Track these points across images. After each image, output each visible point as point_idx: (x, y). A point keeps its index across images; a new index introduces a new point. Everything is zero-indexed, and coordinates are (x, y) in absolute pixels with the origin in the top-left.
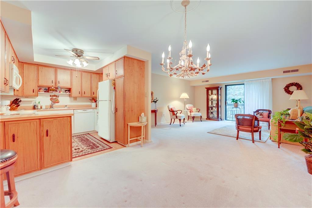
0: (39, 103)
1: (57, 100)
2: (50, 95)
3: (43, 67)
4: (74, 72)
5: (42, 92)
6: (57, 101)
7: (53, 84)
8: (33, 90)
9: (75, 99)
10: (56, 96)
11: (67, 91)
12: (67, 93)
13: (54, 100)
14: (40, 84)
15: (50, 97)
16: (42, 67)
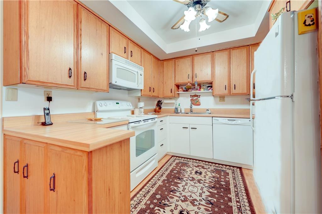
0: (179, 105)
1: (197, 101)
2: (191, 95)
3: (180, 60)
4: (216, 54)
5: (181, 92)
6: (198, 103)
7: (190, 80)
8: (171, 89)
9: (222, 99)
10: (197, 96)
11: (209, 88)
12: (209, 90)
13: (195, 100)
14: (177, 82)
15: (191, 97)
16: (178, 60)
